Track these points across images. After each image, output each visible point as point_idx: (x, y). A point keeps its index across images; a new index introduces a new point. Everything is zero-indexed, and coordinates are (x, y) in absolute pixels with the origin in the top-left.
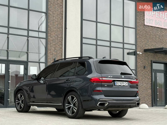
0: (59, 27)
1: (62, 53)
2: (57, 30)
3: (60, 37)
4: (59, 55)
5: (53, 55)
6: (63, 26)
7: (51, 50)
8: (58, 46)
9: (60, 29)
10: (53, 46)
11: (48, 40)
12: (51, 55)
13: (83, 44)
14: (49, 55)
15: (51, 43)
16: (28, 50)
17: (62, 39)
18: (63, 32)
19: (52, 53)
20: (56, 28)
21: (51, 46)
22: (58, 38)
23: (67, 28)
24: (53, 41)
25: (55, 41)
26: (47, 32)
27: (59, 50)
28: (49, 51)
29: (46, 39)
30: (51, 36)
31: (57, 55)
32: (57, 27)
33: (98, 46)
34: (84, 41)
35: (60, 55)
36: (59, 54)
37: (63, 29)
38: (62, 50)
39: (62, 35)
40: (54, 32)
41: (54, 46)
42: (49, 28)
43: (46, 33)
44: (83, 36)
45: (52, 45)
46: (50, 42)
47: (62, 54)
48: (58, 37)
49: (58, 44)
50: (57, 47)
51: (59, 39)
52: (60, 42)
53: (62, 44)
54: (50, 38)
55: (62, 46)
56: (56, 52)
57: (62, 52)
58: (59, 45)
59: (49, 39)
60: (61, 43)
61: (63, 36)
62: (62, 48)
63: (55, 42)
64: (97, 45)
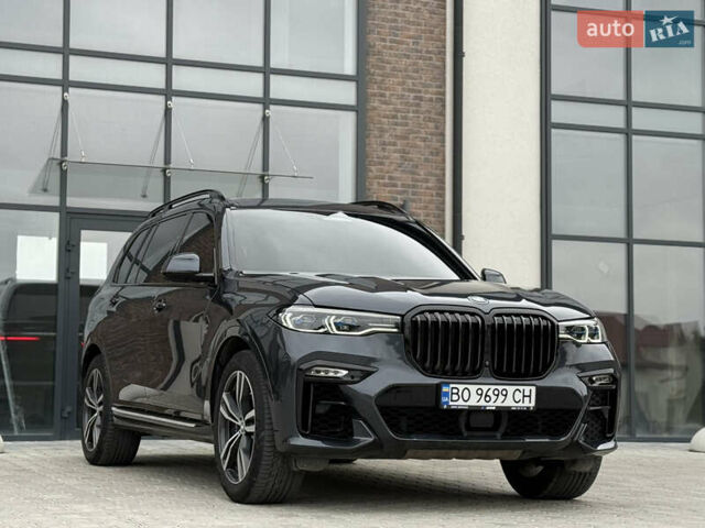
0: (428, 52)
1: (444, 175)
2: (415, 64)
3: (431, 100)
4: (424, 185)
5: (395, 186)
6: (444, 47)
7: (387, 162)
8: (422, 144)
9: (430, 59)
10: (394, 144)
11: (370, 114)
12: (385, 185)
13: (553, 131)
14: (375, 186)
15: (382, 131)
16: (265, 166)
17: (444, 106)
18: (444, 73)
19: (391, 178)
20: (408, 57)
21: (384, 144)
22: (418, 105)
23: (462, 55)
24: (394, 117)
25: (405, 118)
26: (360, 79)
27: (427, 160)
28: (373, 168)
29: (360, 109)
30: (382, 95)
31: (414, 186)
32: (417, 51)
33: (634, 137)
34: (559, 112)
35: (430, 185)
36: (427, 181)
37: (444, 61)
38: (444, 161)
39: (440, 87)
40: (397, 77)
41: (399, 142)
42: (372, 60)
43: (357, 82)
44: (555, 90)
45: (387, 138)
46: (380, 122)
47: (443, 182)
48: (421, 99)
49: (419, 132)
50: (416, 146)
51: (425, 106)
52: (431, 125)
53: (439, 131)
54: (376, 105)
55: (443, 141)
56: (413, 173)
57: (444, 169)
58: (424, 140)
59: (375, 108)
60: (437, 128)
61: (444, 94)
62: (440, 152)
63: (406, 125)
64: (628, 132)
